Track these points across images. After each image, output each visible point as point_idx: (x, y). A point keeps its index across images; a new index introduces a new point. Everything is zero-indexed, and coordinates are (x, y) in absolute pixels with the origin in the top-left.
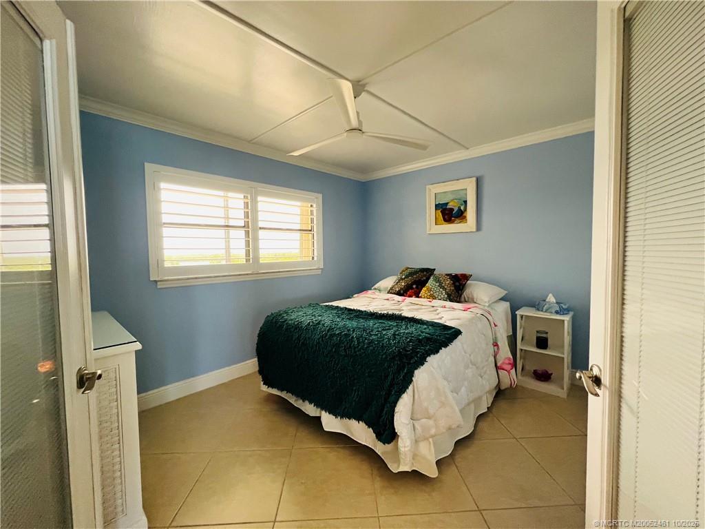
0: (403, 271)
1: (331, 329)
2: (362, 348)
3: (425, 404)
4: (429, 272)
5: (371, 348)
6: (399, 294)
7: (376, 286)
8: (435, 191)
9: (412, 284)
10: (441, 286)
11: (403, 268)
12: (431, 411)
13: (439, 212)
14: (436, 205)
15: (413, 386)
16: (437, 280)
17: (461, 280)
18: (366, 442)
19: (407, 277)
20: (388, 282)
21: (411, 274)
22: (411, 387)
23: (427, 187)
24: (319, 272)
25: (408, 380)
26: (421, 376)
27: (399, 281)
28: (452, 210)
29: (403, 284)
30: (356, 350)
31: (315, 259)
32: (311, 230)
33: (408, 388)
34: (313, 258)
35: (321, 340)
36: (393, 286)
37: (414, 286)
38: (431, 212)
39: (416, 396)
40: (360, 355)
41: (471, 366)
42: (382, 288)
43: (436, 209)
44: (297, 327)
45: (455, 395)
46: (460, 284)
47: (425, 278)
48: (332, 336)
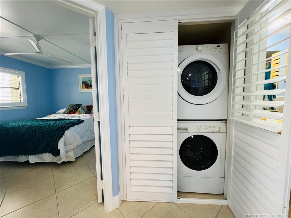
0: (69, 105)
1: (31, 125)
2: (46, 129)
3: (69, 140)
4: (79, 106)
5: (49, 128)
6: (67, 114)
7: (58, 112)
8: (81, 77)
9: (73, 110)
10: (83, 110)
11: (70, 104)
12: (72, 142)
13: (84, 84)
14: (82, 82)
15: (65, 136)
16: (82, 108)
17: (90, 107)
18: (50, 161)
19: (70, 107)
20: (63, 110)
21: (72, 106)
22: (64, 136)
23: (79, 75)
24: (25, 107)
25: (63, 134)
26: (67, 133)
27: (67, 109)
28: (88, 84)
29: (69, 110)
30: (43, 130)
31: (22, 101)
32: (18, 88)
33: (63, 136)
34: (21, 101)
35: (26, 130)
36: (65, 111)
37: (73, 111)
38: (81, 85)
39: (66, 138)
40: (45, 131)
41: (88, 130)
42: (60, 113)
43: (82, 83)
44: (13, 128)
45: (82, 138)
46: (90, 109)
47: (78, 108)
48: (32, 128)
